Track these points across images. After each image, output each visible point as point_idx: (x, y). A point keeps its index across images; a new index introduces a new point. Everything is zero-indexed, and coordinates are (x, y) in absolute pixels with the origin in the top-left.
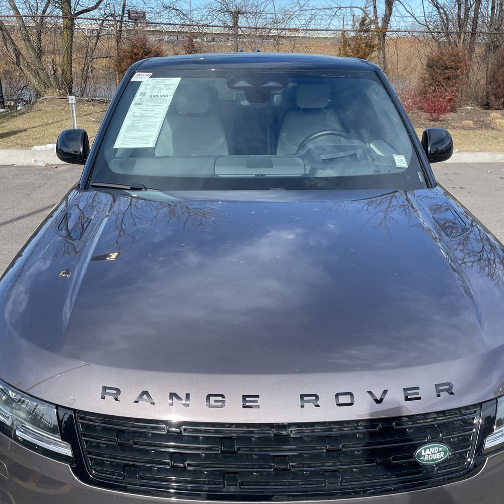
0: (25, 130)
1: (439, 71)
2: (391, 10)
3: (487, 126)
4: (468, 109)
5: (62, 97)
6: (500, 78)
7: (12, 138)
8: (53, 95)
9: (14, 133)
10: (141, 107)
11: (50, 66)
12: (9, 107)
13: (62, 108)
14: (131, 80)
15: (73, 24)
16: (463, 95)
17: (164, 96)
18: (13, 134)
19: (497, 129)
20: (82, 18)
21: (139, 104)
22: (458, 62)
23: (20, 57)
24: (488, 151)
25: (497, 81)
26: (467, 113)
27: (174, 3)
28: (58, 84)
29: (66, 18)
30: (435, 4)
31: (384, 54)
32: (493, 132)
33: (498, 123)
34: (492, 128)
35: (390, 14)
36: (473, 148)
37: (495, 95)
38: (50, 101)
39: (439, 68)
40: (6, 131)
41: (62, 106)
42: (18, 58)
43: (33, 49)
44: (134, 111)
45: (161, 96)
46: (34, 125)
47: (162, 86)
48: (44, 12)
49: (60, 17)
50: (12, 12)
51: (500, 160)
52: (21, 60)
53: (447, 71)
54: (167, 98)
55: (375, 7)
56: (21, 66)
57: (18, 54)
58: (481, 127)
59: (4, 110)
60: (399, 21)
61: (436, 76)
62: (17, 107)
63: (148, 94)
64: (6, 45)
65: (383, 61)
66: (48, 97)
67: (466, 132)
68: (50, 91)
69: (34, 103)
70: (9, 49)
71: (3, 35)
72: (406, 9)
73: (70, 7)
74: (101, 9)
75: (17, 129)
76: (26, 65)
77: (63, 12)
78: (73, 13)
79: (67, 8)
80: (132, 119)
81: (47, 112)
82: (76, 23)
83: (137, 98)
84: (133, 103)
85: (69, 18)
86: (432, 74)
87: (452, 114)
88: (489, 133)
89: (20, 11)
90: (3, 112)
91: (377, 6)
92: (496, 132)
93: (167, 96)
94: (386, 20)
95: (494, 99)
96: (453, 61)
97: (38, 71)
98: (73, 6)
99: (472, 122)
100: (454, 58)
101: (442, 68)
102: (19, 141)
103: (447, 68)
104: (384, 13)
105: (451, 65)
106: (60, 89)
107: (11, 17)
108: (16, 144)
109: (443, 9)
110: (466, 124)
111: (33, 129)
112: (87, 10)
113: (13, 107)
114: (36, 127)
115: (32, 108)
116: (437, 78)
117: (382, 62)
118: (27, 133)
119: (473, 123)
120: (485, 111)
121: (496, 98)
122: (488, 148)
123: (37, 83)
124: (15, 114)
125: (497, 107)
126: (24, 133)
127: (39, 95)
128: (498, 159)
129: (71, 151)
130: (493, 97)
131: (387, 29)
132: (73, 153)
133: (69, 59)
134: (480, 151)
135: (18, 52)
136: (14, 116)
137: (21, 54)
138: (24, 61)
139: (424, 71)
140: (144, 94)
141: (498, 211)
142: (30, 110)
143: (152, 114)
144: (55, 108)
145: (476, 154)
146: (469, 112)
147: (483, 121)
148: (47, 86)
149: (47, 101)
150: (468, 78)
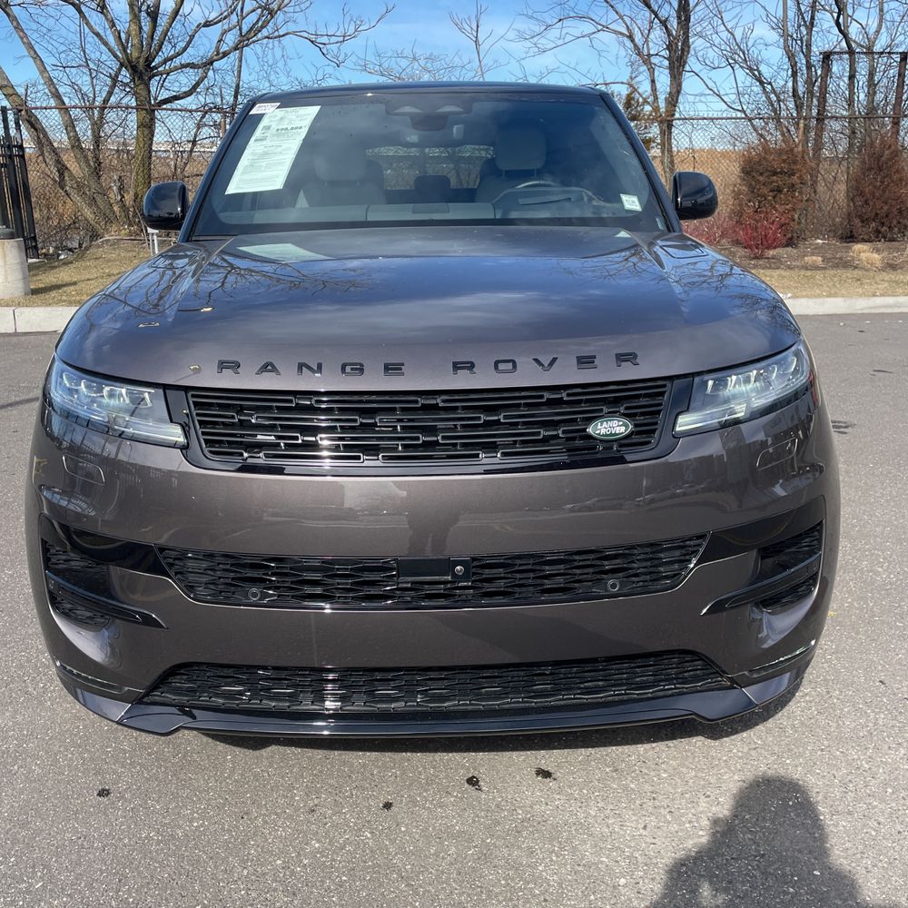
0: (75, 283)
1: (761, 178)
2: (680, 85)
3: (846, 264)
4: (818, 244)
5: (133, 238)
6: (867, 190)
7: (53, 294)
8: (119, 235)
9: (58, 287)
10: (264, 143)
11: (115, 188)
12: (45, 255)
13: (134, 254)
14: (251, 113)
15: (153, 119)
16: (808, 221)
17: (297, 128)
18: (54, 289)
19: (863, 268)
20: (169, 109)
21: (262, 140)
22: (794, 163)
23: (66, 174)
24: (843, 297)
25: (862, 194)
26: (816, 248)
27: (319, 82)
28: (127, 216)
29: (142, 109)
30: (755, 76)
31: (672, 156)
32: (856, 272)
33: (864, 258)
34: (856, 267)
35: (679, 92)
36: (818, 291)
37: (860, 217)
38: (115, 244)
39: (761, 174)
40: (43, 286)
41: (135, 251)
42: (61, 175)
43: (87, 161)
44: (253, 148)
45: (292, 128)
46: (88, 276)
47: (294, 117)
48: (106, 101)
49: (132, 108)
50: (52, 103)
51: (862, 309)
52: (66, 178)
53: (775, 178)
54: (300, 130)
55: (653, 81)
56: (68, 188)
57: (62, 169)
58: (836, 266)
59: (37, 260)
60: (694, 103)
61: (758, 187)
62: (59, 255)
63: (274, 127)
64: (42, 154)
65: (670, 169)
66: (110, 238)
67: (809, 273)
68: (114, 228)
69: (87, 249)
70: (47, 160)
71: (39, 138)
72: (707, 85)
73: (149, 91)
74: (199, 93)
75: (59, 283)
76: (75, 186)
77: (136, 101)
78: (153, 102)
79: (144, 93)
80: (251, 157)
81: (109, 261)
82: (159, 117)
83: (258, 133)
84: (253, 139)
85: (146, 110)
86: (751, 185)
87: (789, 249)
88: (849, 273)
89: (66, 100)
90: (36, 263)
91: (656, 79)
92: (860, 272)
93: (301, 128)
94: (673, 100)
95: (860, 224)
96: (784, 161)
97: (95, 196)
98: (153, 90)
99: (820, 259)
100: (785, 157)
101: (766, 174)
102: (64, 298)
103: (775, 173)
104: (668, 90)
105: (782, 168)
106: (130, 225)
107: (50, 108)
108: (61, 301)
109: (770, 83)
110: (810, 262)
111: (88, 282)
112: (176, 98)
113: (52, 255)
114: (92, 279)
115: (83, 255)
116: (759, 190)
117: (668, 170)
118: (77, 287)
119: (823, 261)
120: (845, 244)
121: (862, 222)
122: (843, 292)
123: (92, 216)
124: (56, 263)
125: (866, 237)
126: (72, 288)
127: (95, 235)
128: (860, 307)
129: (164, 213)
130: (857, 221)
131: (674, 115)
132: (166, 215)
133: (146, 176)
134: (829, 296)
135: (63, 166)
136: (56, 267)
137: (67, 168)
138: (72, 180)
139: (739, 181)
140: (268, 128)
141: (845, 369)
142: (81, 257)
143: (279, 150)
144: (123, 255)
145: (821, 300)
146: (818, 247)
147: (841, 259)
148: (109, 219)
149: (109, 244)
150: (815, 192)
